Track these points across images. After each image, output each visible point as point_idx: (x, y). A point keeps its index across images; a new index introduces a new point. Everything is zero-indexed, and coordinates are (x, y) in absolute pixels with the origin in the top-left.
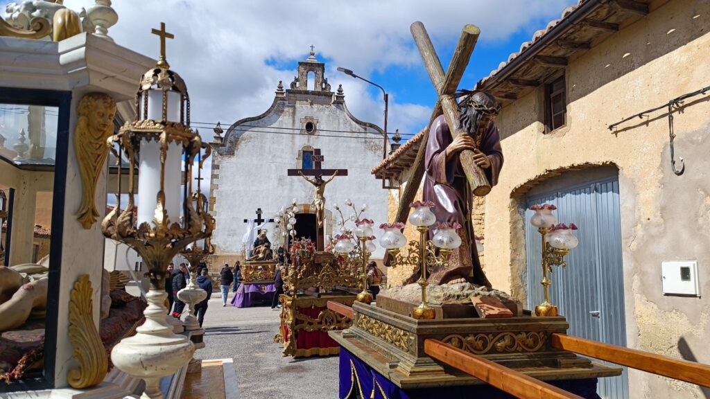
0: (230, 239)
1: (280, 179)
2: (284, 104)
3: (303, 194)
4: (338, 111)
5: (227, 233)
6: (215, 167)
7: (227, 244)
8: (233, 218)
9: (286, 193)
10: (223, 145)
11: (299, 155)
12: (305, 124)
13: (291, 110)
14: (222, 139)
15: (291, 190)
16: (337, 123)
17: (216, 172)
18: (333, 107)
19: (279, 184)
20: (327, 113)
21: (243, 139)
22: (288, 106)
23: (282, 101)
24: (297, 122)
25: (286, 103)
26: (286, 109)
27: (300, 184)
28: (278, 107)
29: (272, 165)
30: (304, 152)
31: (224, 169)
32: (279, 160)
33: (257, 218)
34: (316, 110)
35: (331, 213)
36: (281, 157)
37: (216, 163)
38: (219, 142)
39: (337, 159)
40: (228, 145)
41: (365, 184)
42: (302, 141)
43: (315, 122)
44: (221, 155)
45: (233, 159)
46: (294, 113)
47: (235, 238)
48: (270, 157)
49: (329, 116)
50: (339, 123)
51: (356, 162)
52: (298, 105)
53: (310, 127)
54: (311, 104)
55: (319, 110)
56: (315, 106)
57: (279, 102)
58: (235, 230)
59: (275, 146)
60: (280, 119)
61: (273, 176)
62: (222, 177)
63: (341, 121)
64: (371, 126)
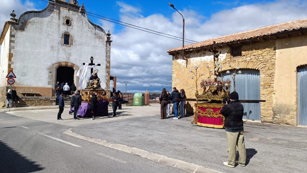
0: (22, 78)
1: (52, 47)
2: (54, 7)
3: (65, 57)
4: (82, 16)
5: (20, 74)
6: (12, 36)
7: (21, 81)
8: (24, 66)
9: (55, 55)
10: (18, 24)
11: (62, 36)
12: (66, 20)
13: (58, 11)
14: (16, 20)
15: (58, 53)
16: (82, 23)
17: (13, 39)
18: (80, 14)
19: (51, 50)
20: (77, 16)
21: (30, 22)
22: (56, 9)
23: (52, 5)
24: (61, 18)
25: (55, 7)
26: (55, 10)
27: (63, 51)
28: (50, 8)
29: (47, 39)
30: (65, 35)
31: (18, 38)
32: (51, 37)
33: (90, 63)
34: (71, 14)
35: (79, 67)
36: (52, 36)
37: (13, 33)
38: (15, 22)
39: (82, 41)
40: (20, 24)
41: (95, 54)
42: (64, 29)
43: (71, 20)
44: (16, 29)
45: (24, 33)
46: (59, 13)
47: (26, 77)
48: (46, 35)
49: (78, 18)
50: (83, 22)
51: (91, 43)
52: (61, 9)
53: (68, 22)
54: (69, 10)
55: (73, 14)
56: (71, 12)
57: (51, 5)
58: (26, 73)
59: (49, 29)
60: (52, 15)
61: (48, 45)
62: (17, 42)
63: (84, 22)
64: (98, 27)
